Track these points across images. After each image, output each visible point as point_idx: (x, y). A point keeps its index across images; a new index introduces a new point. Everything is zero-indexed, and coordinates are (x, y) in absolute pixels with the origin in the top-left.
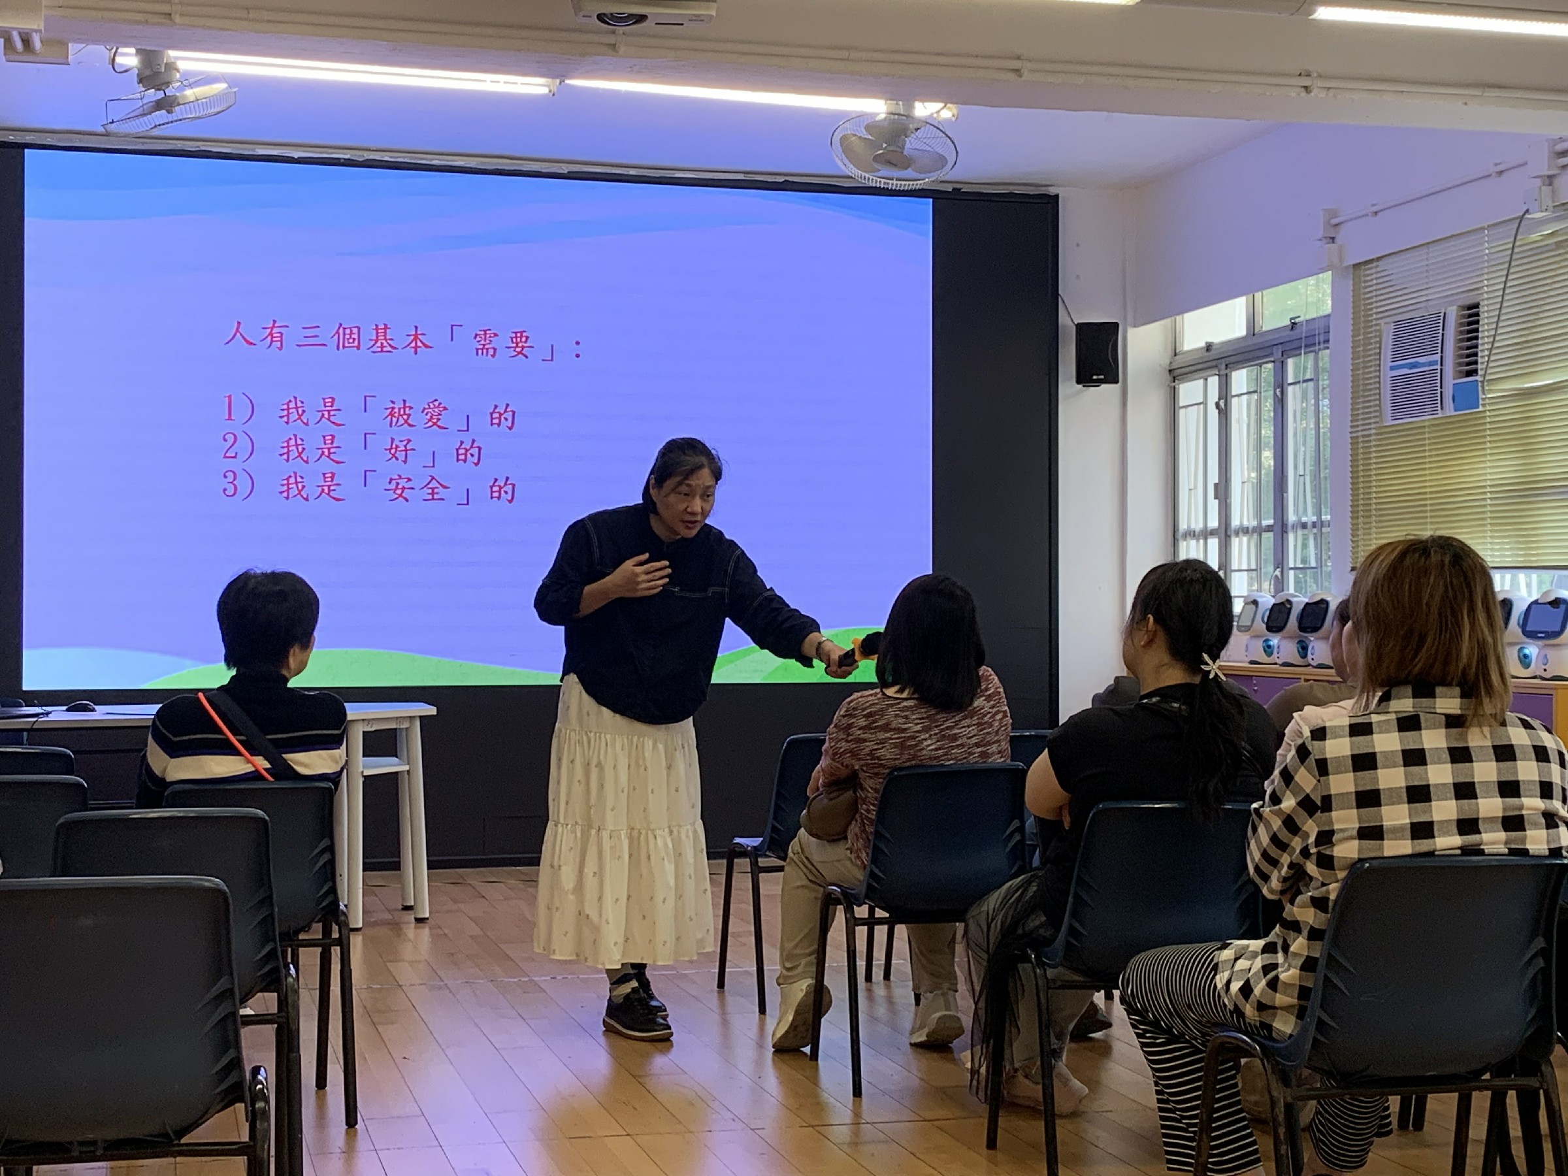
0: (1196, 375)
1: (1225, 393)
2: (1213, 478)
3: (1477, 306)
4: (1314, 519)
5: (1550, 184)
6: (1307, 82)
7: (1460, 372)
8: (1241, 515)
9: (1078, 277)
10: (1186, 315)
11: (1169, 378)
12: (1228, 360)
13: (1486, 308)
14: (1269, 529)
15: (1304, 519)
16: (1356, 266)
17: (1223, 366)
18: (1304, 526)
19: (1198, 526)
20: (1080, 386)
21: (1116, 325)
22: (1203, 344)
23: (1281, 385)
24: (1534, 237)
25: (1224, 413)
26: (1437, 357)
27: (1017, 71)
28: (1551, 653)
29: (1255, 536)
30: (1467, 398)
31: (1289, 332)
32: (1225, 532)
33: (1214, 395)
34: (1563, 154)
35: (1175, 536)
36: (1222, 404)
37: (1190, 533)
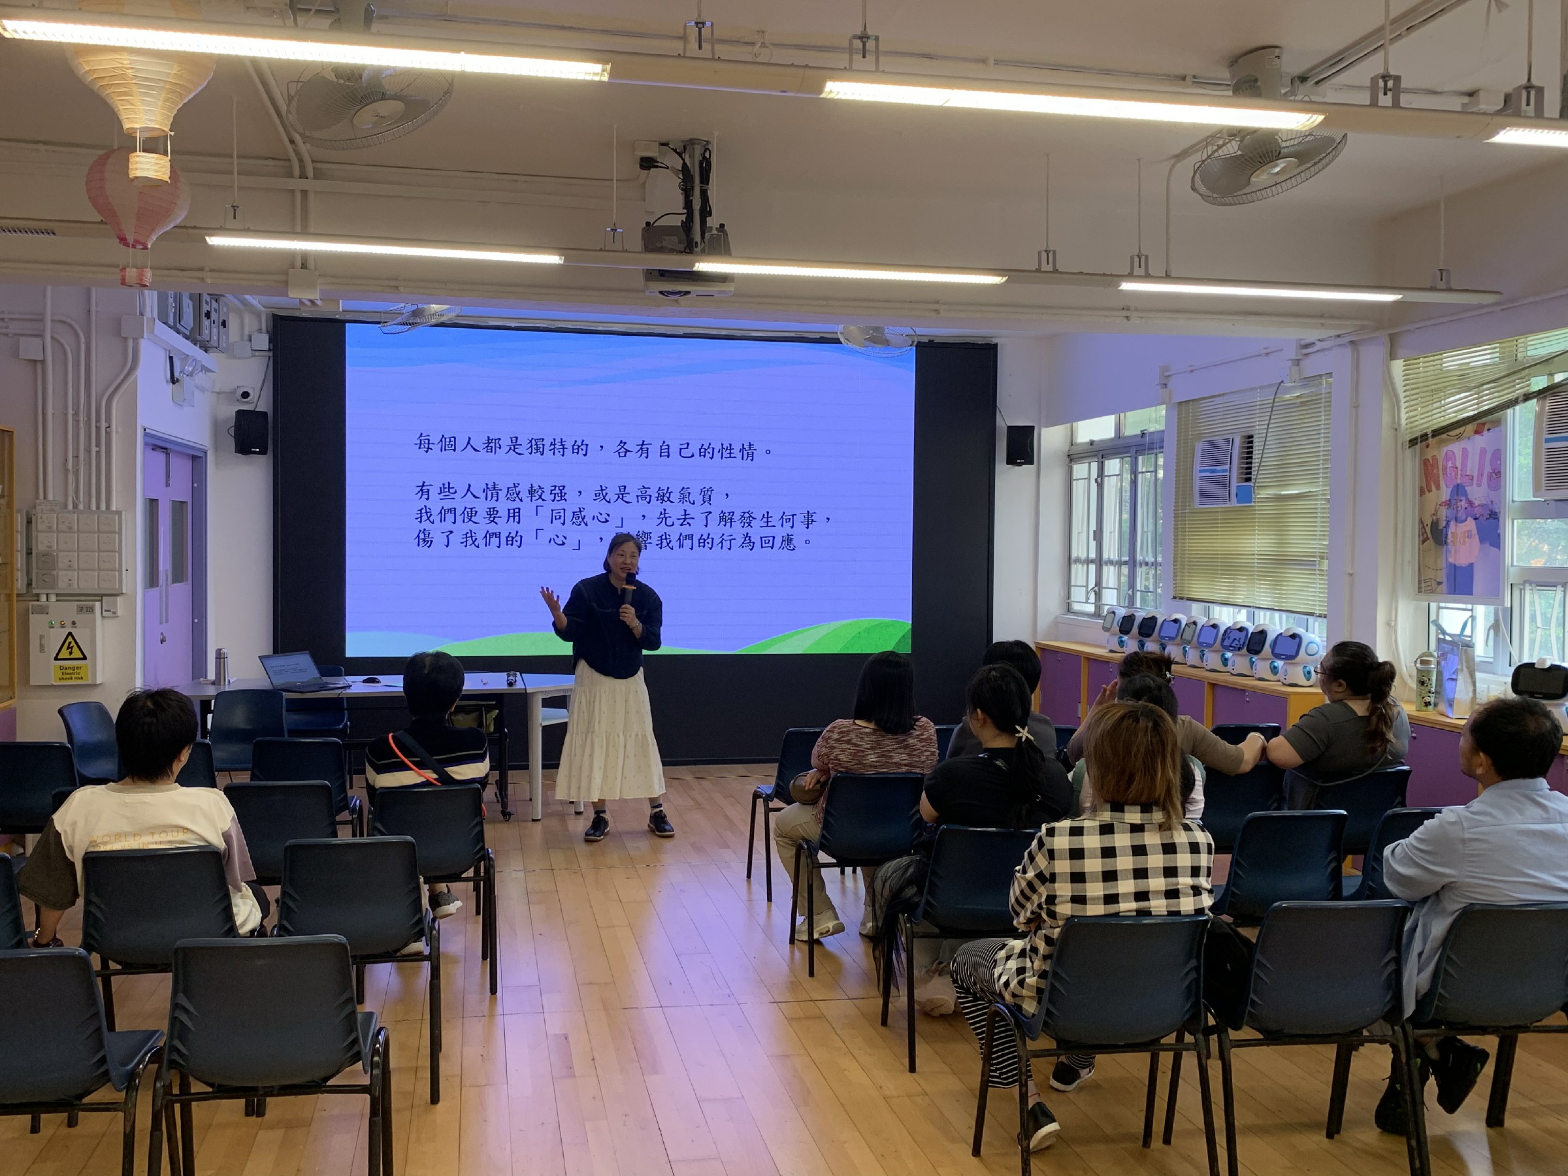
0: (1086, 460)
1: (1101, 474)
2: (1093, 527)
3: (1252, 437)
4: (1153, 560)
5: (1298, 365)
6: (1128, 313)
7: (1241, 478)
8: (1111, 551)
9: (1010, 396)
10: (1079, 423)
11: (1067, 460)
12: (1104, 452)
13: (1257, 440)
14: (1125, 563)
15: (1147, 559)
16: (1180, 403)
17: (1101, 456)
18: (1147, 564)
19: (1083, 556)
20: (1009, 466)
21: (1032, 428)
22: (1087, 440)
23: (1134, 472)
24: (1287, 397)
25: (1100, 486)
26: (1227, 467)
27: (936, 311)
28: (1290, 669)
29: (1117, 566)
30: (1245, 496)
31: (1140, 439)
32: (1099, 562)
33: (1094, 475)
34: (1307, 346)
35: (1069, 561)
36: (1099, 480)
37: (1078, 560)
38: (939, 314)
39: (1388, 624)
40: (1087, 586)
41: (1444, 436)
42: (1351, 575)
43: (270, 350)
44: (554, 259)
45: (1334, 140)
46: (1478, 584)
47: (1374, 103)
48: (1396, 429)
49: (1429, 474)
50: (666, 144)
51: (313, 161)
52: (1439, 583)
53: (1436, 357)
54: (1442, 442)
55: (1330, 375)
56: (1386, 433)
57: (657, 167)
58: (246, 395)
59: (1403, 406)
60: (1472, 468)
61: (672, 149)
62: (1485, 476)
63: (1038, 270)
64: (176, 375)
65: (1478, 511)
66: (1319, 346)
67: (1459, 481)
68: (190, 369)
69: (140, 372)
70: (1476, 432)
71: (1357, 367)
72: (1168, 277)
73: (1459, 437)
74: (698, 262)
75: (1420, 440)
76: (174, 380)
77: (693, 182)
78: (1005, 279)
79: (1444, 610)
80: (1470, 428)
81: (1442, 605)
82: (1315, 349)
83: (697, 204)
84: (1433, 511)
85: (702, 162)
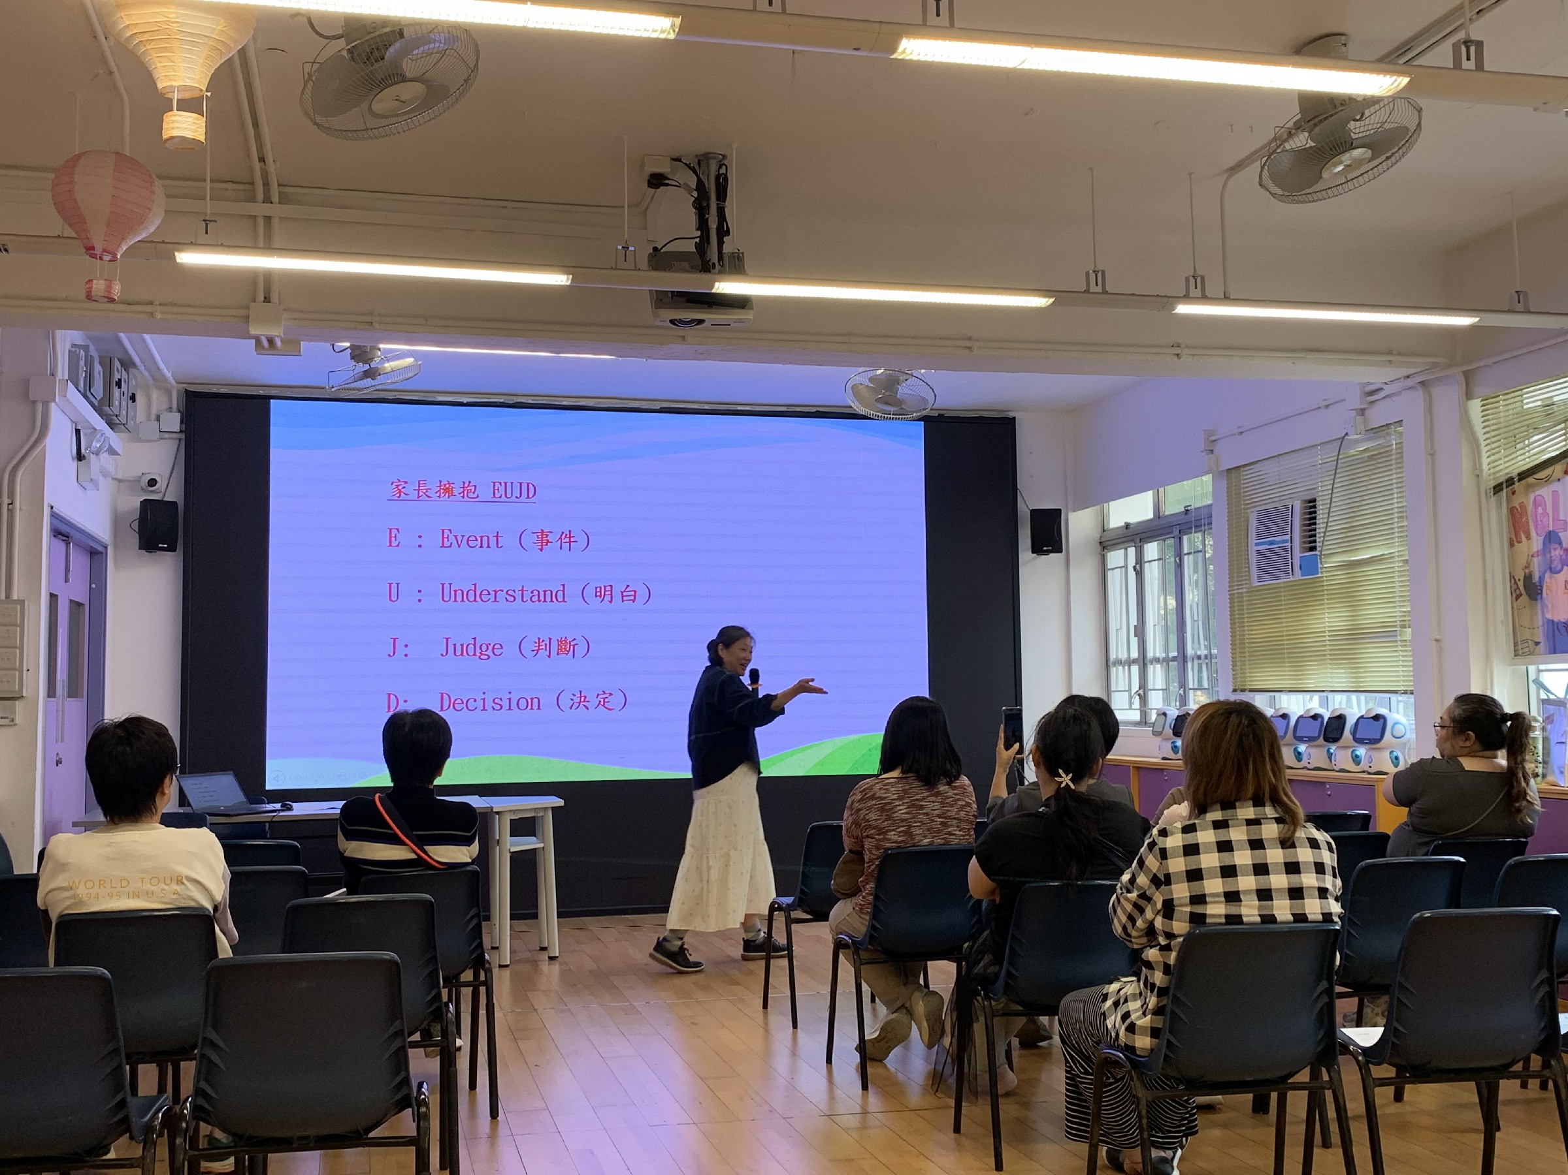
0: (1121, 547)
1: (1140, 560)
2: (1134, 621)
3: (1314, 500)
4: (1206, 652)
5: (1363, 415)
6: (1178, 351)
7: (1304, 548)
8: (1155, 649)
9: (1031, 476)
10: (1111, 504)
11: (1100, 548)
12: (1142, 536)
13: (1321, 503)
14: (1174, 659)
15: (1199, 653)
16: (1229, 470)
17: (1138, 540)
18: (1199, 657)
19: (1123, 656)
20: (1035, 555)
22: (1123, 524)
24: (1352, 452)
25: (1140, 574)
26: (1288, 537)
28: (1375, 754)
29: (1165, 664)
30: (1310, 567)
31: (1183, 517)
32: (1143, 662)
33: (1132, 561)
34: (1371, 393)
35: (1107, 664)
36: (1138, 567)
37: (1119, 662)
38: (972, 351)
40: (1130, 690)
41: (1530, 480)
42: (1437, 640)
43: (181, 431)
44: (559, 279)
45: (1406, 129)
47: (1457, 65)
48: (1478, 476)
49: (1517, 523)
50: (679, 160)
51: (279, 185)
52: (1537, 643)
53: (1515, 394)
54: (1529, 486)
55: (1399, 423)
56: (1467, 480)
57: (667, 185)
58: (152, 482)
59: (1484, 449)
60: (1565, 512)
61: (686, 164)
63: (1087, 291)
64: (83, 451)
66: (1388, 390)
67: (1551, 529)
68: (98, 446)
69: (49, 441)
70: (1566, 473)
71: (1429, 411)
72: (1226, 298)
73: (1547, 480)
74: (719, 281)
75: (1505, 486)
76: (80, 457)
77: (708, 199)
78: (1052, 300)
79: (1545, 673)
80: (1558, 468)
81: (1542, 667)
82: (1382, 394)
83: (713, 224)
84: (1525, 564)
85: (718, 177)
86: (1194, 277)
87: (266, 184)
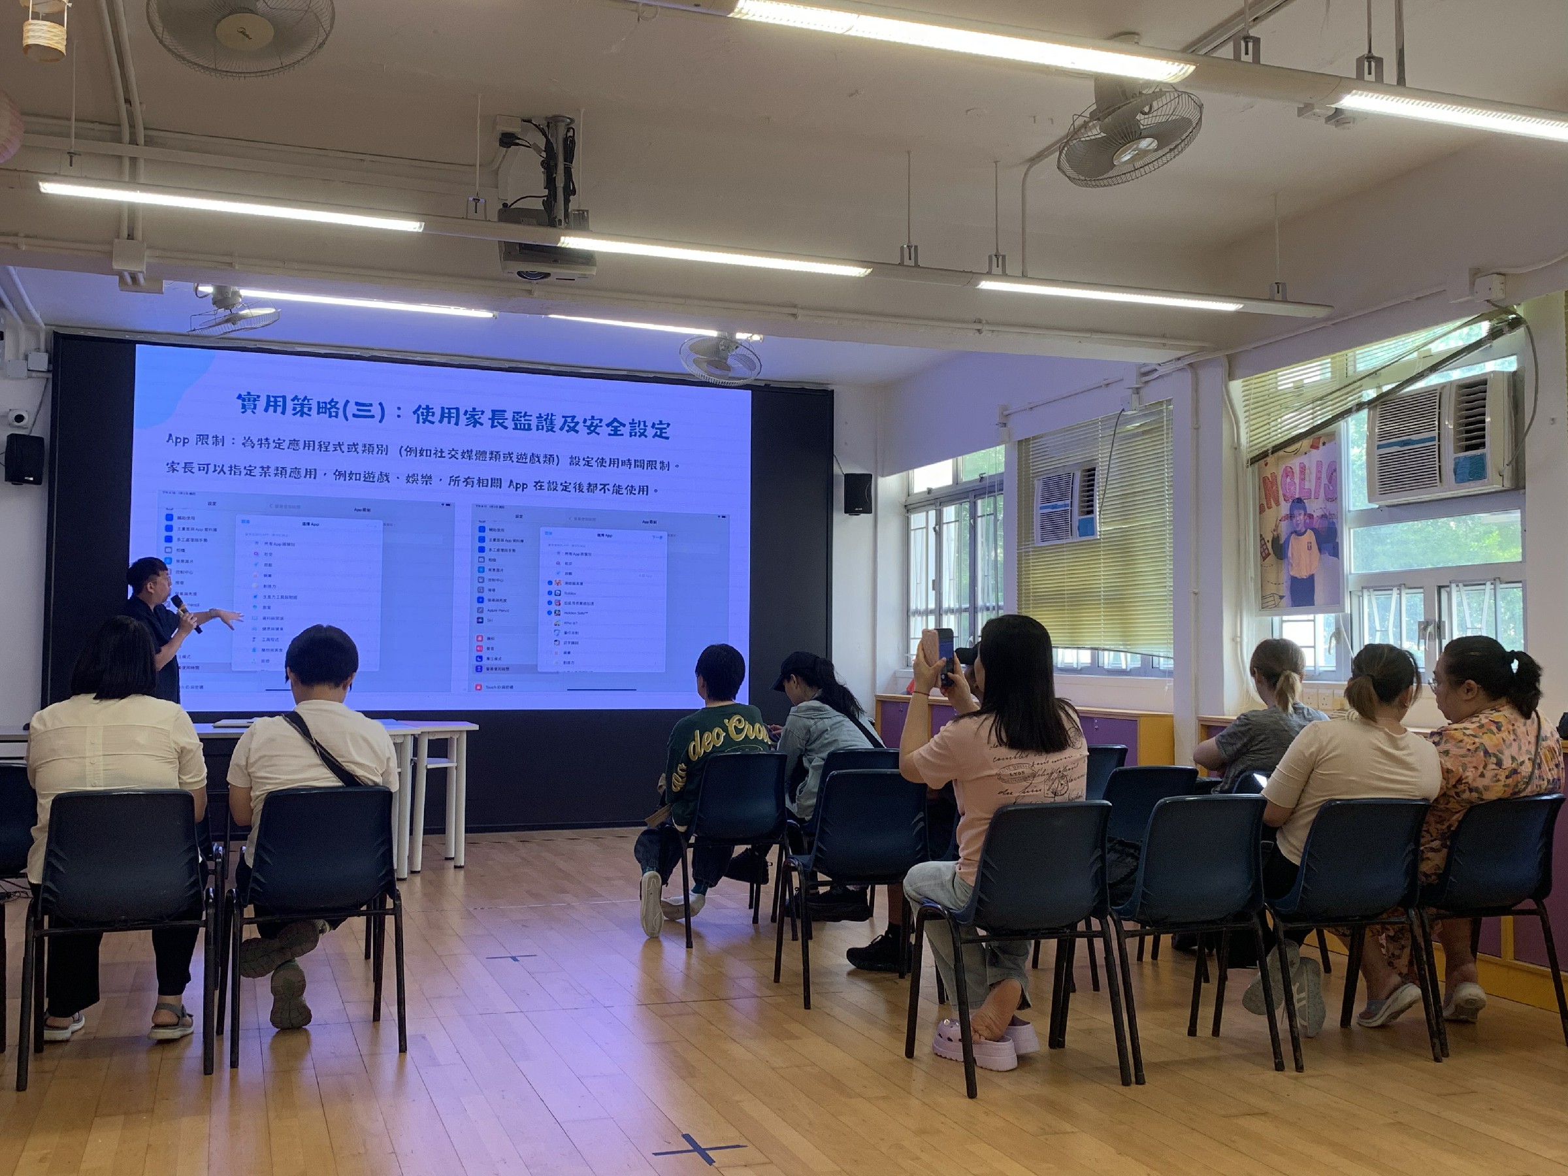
0: (922, 509)
1: (939, 521)
2: (932, 576)
3: (1094, 469)
4: (994, 604)
5: (1138, 393)
6: (979, 327)
7: (1083, 511)
8: (949, 601)
9: (846, 444)
10: (916, 470)
11: (905, 511)
12: (942, 500)
13: (1099, 472)
14: (966, 610)
15: (988, 604)
16: (1020, 442)
17: (939, 504)
18: (988, 608)
19: (922, 607)
20: (847, 515)
21: (870, 476)
22: (925, 489)
23: (974, 516)
24: (1129, 427)
26: (1069, 502)
27: (794, 315)
29: (958, 614)
30: (1087, 528)
31: (978, 484)
32: (939, 611)
33: (932, 523)
34: (1147, 374)
35: (907, 613)
36: (937, 528)
37: (918, 612)
38: (796, 318)
39: (1234, 639)
41: (1281, 453)
42: (1196, 594)
43: (49, 371)
44: (412, 226)
45: (1189, 121)
46: (1319, 595)
47: (1237, 58)
48: (1236, 449)
49: (1268, 491)
50: (529, 121)
51: (145, 129)
52: (1281, 597)
53: (1271, 377)
54: (1279, 459)
55: (1169, 402)
56: (1226, 452)
57: (518, 144)
58: (20, 418)
59: (1243, 426)
60: (1310, 484)
61: (535, 125)
62: (1322, 486)
63: (901, 264)
65: (1317, 524)
66: (1161, 371)
67: (1297, 496)
70: (1314, 446)
71: (1196, 389)
72: (1024, 277)
73: (1296, 452)
74: (565, 236)
75: (1260, 458)
77: (556, 160)
78: (869, 271)
79: (1287, 623)
80: (1306, 443)
81: (1285, 618)
82: (1156, 375)
83: (560, 183)
84: (1274, 527)
85: (565, 140)
86: (996, 256)
87: (132, 126)
